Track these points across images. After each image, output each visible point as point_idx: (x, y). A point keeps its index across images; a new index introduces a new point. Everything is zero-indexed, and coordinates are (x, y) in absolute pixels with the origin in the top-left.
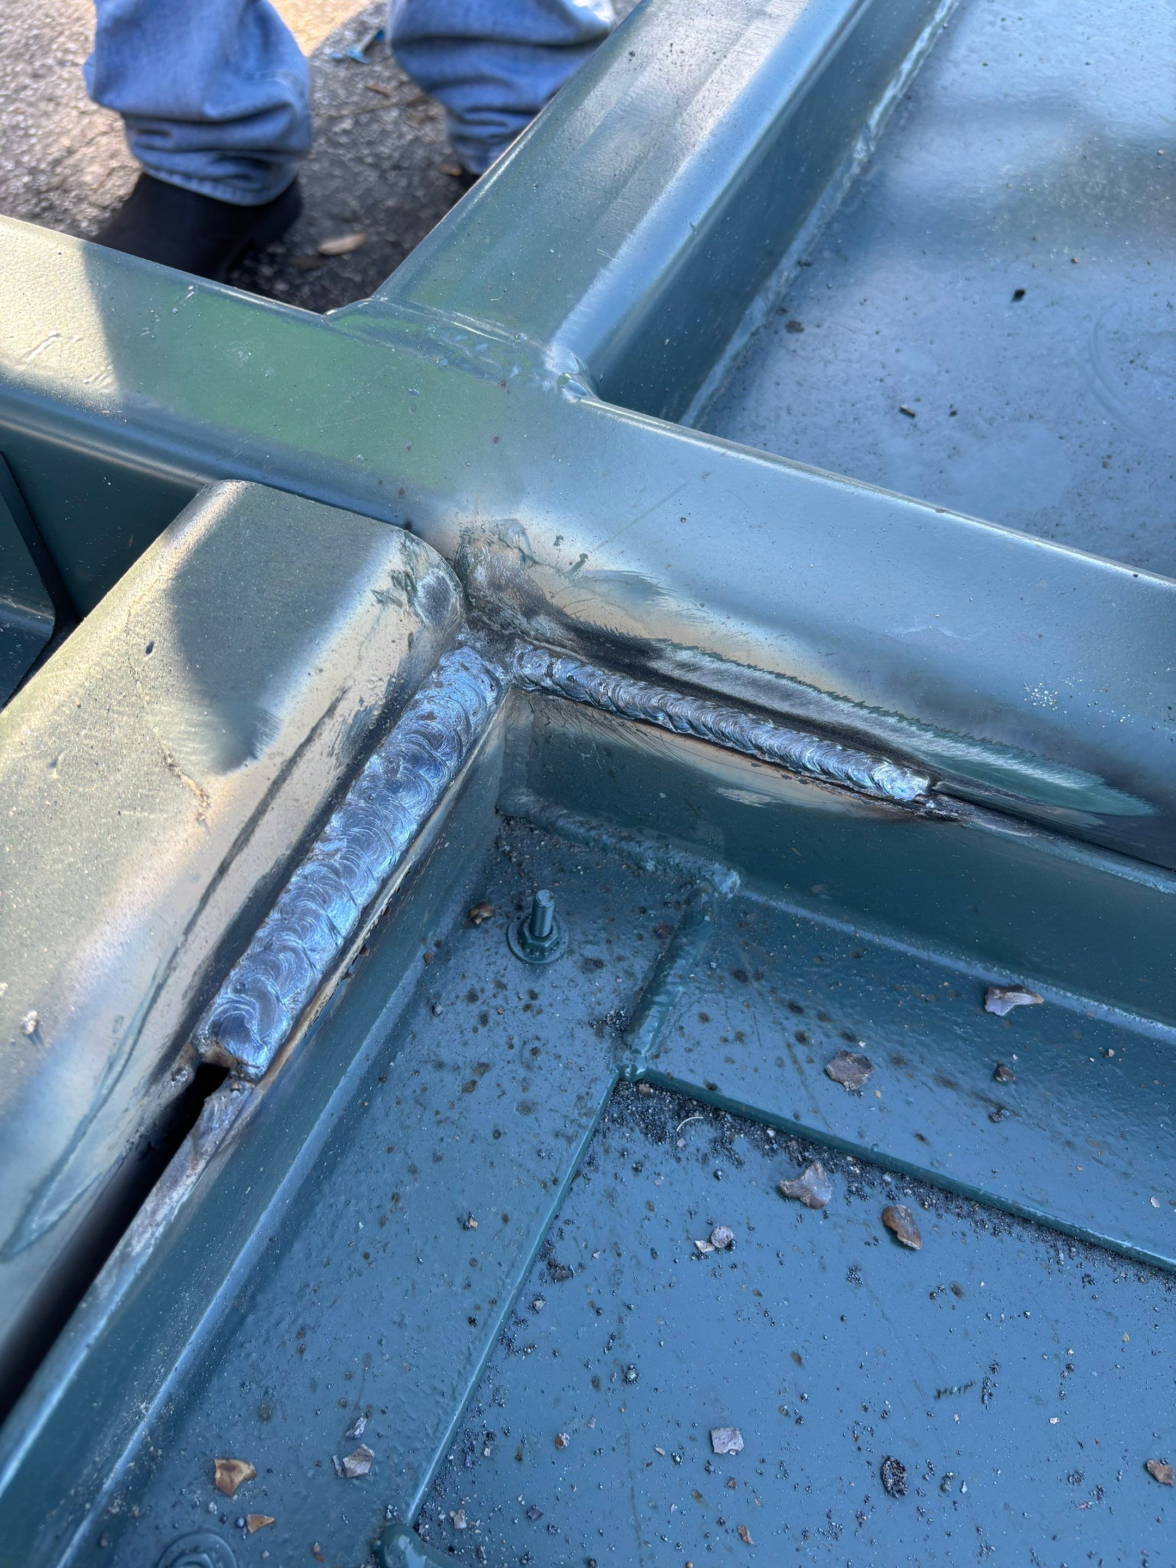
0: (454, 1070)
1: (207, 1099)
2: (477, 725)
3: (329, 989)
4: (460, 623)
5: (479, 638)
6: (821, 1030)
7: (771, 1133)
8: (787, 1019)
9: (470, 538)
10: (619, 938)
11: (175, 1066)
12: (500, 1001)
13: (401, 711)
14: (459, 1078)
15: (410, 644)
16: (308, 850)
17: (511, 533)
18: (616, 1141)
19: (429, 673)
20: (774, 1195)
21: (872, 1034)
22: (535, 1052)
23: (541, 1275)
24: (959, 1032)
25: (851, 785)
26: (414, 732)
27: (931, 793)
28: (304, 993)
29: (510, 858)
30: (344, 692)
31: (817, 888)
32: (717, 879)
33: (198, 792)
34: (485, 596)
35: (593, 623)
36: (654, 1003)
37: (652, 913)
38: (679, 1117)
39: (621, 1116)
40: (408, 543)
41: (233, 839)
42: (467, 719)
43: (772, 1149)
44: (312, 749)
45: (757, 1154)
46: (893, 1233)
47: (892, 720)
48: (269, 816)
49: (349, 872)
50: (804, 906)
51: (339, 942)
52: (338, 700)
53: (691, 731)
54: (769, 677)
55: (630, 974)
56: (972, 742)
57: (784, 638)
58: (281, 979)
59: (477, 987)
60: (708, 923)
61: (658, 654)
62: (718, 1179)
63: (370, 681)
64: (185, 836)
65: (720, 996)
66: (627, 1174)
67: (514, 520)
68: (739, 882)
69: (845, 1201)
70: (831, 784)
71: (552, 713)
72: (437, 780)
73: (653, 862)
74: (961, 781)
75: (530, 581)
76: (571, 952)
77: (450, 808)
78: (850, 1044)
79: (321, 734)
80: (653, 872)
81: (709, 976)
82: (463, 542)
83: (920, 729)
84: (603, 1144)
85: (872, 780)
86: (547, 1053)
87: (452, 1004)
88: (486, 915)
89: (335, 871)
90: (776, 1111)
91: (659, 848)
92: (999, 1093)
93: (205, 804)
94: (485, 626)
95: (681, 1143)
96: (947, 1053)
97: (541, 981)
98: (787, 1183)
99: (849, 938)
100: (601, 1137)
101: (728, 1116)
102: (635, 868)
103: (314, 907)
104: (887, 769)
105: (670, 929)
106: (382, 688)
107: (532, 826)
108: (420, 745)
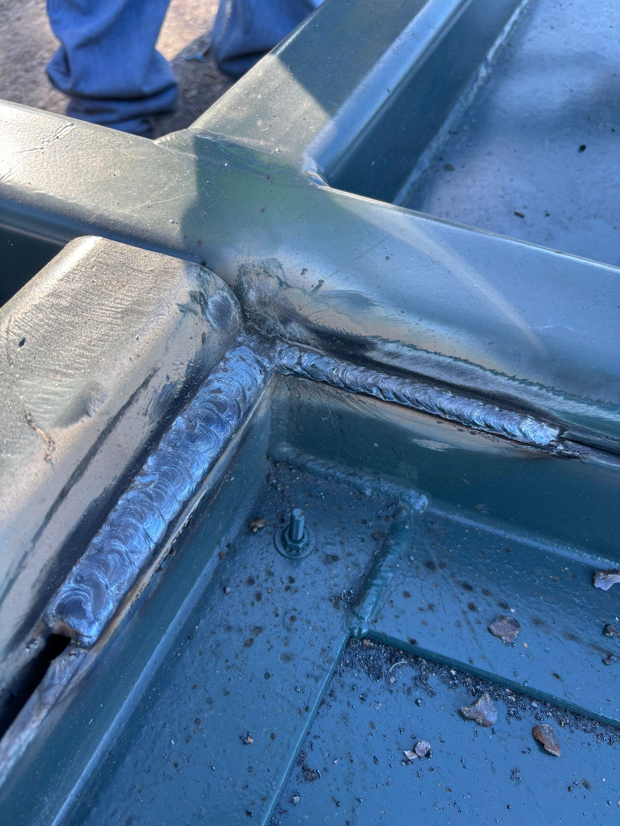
0: (238, 632)
1: (52, 662)
2: (251, 397)
3: (146, 579)
4: (239, 330)
5: (253, 341)
6: (484, 601)
7: (453, 672)
8: (462, 594)
9: (245, 271)
10: (348, 541)
11: (29, 638)
12: (269, 584)
13: (198, 386)
14: (242, 637)
15: (203, 340)
16: (130, 482)
17: (272, 267)
18: (348, 678)
19: (218, 362)
20: (457, 717)
21: (519, 604)
22: (293, 619)
23: (298, 776)
24: (577, 601)
25: (506, 435)
26: (208, 401)
27: (560, 439)
28: (126, 583)
29: (276, 488)
30: (155, 371)
31: (479, 506)
32: (412, 501)
33: (47, 440)
34: (255, 311)
35: (328, 327)
36: (373, 585)
37: (370, 524)
38: (391, 662)
39: (352, 662)
40: (202, 274)
41: (71, 473)
42: (244, 393)
43: (454, 684)
44: (131, 410)
45: (444, 687)
46: (541, 745)
47: (535, 389)
48: (98, 457)
49: (160, 497)
50: (470, 518)
51: (151, 547)
52: (151, 376)
53: (395, 400)
54: (449, 360)
55: (356, 565)
56: (590, 402)
57: (459, 333)
58: (109, 573)
59: (254, 575)
60: (408, 530)
61: (372, 346)
62: (419, 705)
63: (174, 364)
64: (36, 470)
65: (417, 579)
66: (356, 702)
67: (274, 259)
68: (427, 502)
69: (506, 722)
70: (492, 434)
71: (302, 390)
72: (223, 433)
73: (370, 490)
74: (581, 431)
75: (285, 299)
76: (317, 550)
77: (233, 453)
78: (505, 610)
79: (138, 400)
80: (370, 497)
81: (409, 566)
82: (240, 274)
83: (554, 394)
84: (340, 681)
85: (521, 431)
86: (301, 619)
87: (237, 586)
88: (260, 526)
89: (150, 497)
90: (457, 658)
91: (373, 481)
92: (608, 644)
93: (51, 448)
94: (257, 332)
95: (392, 680)
96: (570, 616)
97: (297, 570)
98: (466, 709)
99: (501, 539)
100: (338, 677)
101: (424, 661)
102: (358, 494)
103: (134, 521)
104: (530, 423)
105: (382, 534)
106: (183, 370)
107: (291, 467)
108: (211, 410)
